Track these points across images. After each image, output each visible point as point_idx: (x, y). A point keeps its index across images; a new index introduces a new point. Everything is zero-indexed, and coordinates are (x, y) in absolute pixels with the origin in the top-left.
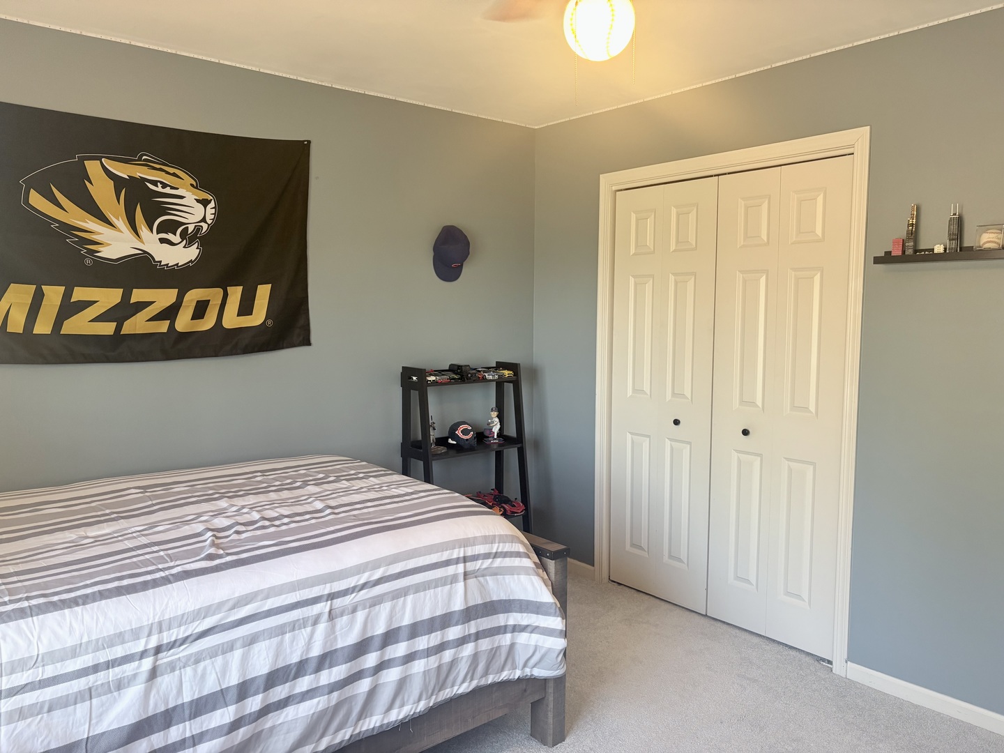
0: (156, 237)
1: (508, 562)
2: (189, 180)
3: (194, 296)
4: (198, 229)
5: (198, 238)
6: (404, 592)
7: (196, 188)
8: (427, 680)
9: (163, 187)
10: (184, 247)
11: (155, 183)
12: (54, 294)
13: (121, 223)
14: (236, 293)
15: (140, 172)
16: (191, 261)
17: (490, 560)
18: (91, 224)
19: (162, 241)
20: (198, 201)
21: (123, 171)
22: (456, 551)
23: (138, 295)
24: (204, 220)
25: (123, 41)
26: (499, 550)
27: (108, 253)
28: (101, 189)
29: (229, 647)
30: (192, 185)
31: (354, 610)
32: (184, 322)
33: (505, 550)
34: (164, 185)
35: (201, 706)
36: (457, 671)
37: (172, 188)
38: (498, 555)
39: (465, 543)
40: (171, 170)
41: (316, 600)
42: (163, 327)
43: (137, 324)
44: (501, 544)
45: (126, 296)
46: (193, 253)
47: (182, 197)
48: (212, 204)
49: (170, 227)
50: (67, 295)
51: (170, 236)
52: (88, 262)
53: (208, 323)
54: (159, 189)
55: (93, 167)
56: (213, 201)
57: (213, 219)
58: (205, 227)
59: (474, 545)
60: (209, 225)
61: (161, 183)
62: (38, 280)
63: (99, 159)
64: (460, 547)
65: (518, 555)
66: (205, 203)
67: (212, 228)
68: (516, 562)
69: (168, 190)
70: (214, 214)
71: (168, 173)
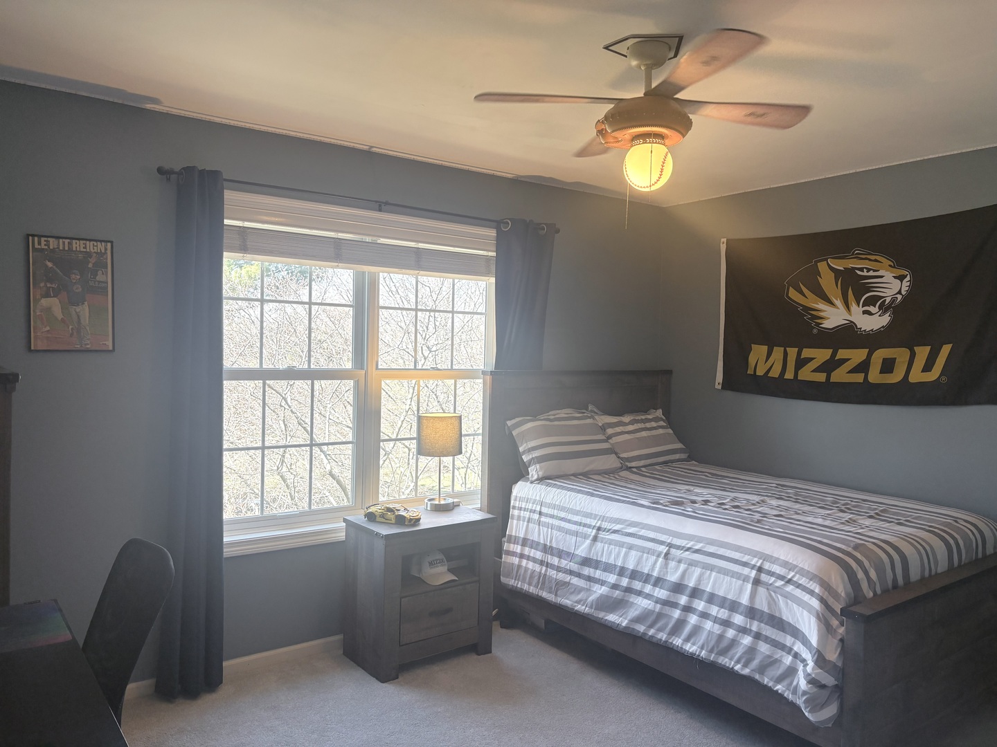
0: (861, 309)
1: (798, 593)
2: (887, 262)
3: (880, 354)
4: (894, 300)
5: (892, 307)
6: (711, 568)
7: (894, 267)
8: (709, 638)
9: (867, 272)
10: (880, 316)
11: (861, 270)
12: (792, 352)
13: (838, 303)
14: (923, 352)
15: (852, 264)
16: (883, 327)
17: (783, 583)
18: (821, 306)
19: (865, 312)
20: (895, 277)
21: (839, 265)
22: (756, 559)
23: (842, 354)
24: (899, 292)
25: (851, 172)
26: (795, 579)
27: (828, 324)
28: (827, 281)
29: (621, 545)
30: (890, 266)
31: (680, 561)
32: (875, 376)
33: (800, 582)
34: (869, 270)
35: (608, 568)
36: (735, 651)
37: (874, 271)
38: (791, 582)
39: (766, 558)
40: (873, 257)
41: (662, 543)
42: (859, 378)
43: (840, 375)
44: (798, 576)
45: (834, 354)
46: (885, 320)
47: (882, 277)
48: (908, 278)
49: (872, 301)
50: (799, 354)
51: (871, 309)
52: (815, 331)
53: (896, 377)
54: (865, 273)
55: (822, 266)
56: (909, 276)
57: (907, 291)
58: (899, 297)
59: (773, 563)
60: (903, 296)
61: (866, 268)
62: (785, 345)
63: (826, 260)
64: (760, 558)
65: (811, 593)
66: (901, 278)
67: (905, 299)
68: (806, 597)
69: (871, 273)
70: (909, 286)
71: (870, 260)
